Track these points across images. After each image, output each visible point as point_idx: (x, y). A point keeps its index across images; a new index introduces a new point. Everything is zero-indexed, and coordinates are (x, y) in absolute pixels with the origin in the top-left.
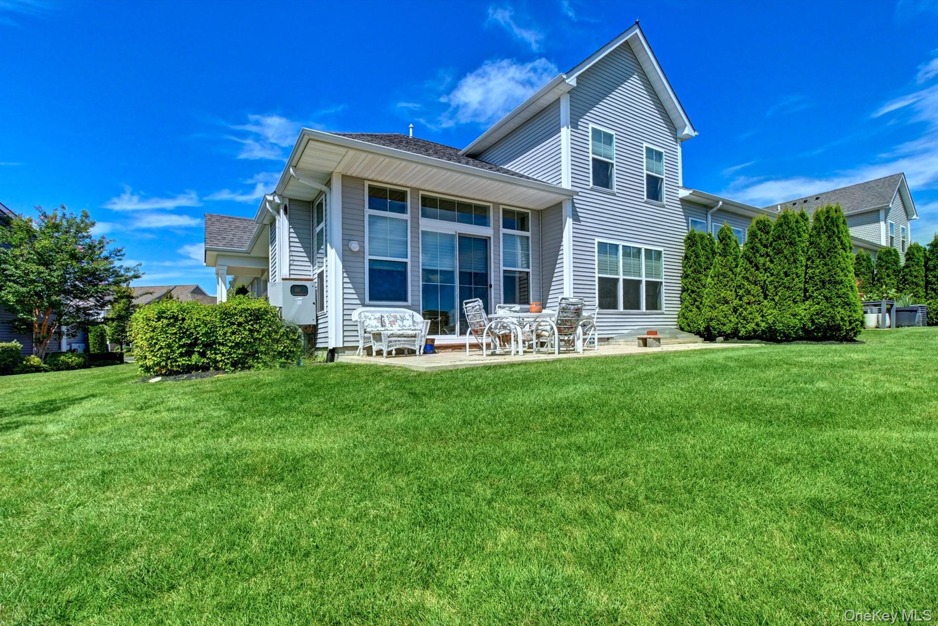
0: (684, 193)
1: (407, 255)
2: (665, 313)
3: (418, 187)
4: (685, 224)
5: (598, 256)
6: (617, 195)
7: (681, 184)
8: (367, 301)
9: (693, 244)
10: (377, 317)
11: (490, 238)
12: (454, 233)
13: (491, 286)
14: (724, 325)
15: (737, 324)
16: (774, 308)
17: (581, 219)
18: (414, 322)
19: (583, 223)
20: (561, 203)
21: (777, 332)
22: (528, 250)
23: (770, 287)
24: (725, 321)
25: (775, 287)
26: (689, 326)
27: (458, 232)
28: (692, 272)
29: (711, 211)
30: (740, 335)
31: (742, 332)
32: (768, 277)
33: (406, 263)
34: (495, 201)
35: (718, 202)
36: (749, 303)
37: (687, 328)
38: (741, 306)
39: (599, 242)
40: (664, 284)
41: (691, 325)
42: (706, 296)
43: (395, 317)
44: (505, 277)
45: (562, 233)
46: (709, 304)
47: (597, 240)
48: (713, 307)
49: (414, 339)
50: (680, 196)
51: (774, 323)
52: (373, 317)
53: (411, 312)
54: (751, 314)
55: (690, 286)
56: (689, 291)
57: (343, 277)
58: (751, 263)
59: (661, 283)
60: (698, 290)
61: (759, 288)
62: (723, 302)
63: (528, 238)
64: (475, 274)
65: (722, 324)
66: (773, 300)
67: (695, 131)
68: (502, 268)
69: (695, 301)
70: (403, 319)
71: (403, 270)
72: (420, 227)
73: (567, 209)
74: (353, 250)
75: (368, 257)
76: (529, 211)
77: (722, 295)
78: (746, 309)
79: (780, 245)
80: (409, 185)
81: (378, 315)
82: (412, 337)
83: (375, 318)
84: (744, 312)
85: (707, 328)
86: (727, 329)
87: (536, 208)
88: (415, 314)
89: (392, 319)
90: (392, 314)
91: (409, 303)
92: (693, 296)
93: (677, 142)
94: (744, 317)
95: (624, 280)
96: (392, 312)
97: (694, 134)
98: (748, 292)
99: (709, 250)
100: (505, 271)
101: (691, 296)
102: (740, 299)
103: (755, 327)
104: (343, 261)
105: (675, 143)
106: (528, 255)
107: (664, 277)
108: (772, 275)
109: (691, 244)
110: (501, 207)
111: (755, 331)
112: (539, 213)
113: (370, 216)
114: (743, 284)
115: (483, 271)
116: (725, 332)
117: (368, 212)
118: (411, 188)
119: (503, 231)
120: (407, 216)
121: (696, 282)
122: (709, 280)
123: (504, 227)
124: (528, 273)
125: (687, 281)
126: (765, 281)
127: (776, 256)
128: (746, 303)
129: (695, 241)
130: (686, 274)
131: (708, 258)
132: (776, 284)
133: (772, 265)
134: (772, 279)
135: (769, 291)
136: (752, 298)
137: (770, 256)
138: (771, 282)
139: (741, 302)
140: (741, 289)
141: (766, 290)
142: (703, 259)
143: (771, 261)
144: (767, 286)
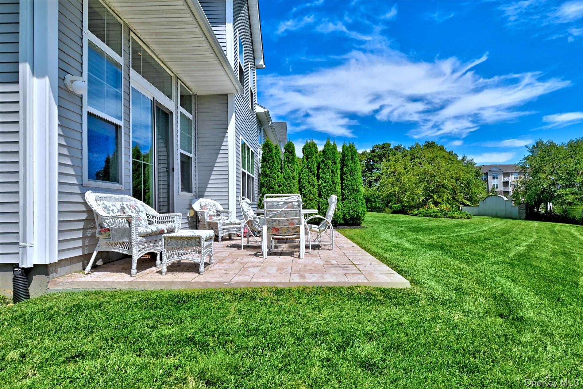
0: (259, 109)
4: (257, 134)
5: (241, 152)
8: (86, 180)
9: (270, 151)
13: (173, 169)
25: (327, 190)
27: (155, 98)
29: (264, 127)
32: (322, 183)
35: (269, 122)
36: (311, 200)
39: (241, 139)
40: (254, 180)
47: (241, 137)
50: (257, 111)
61: (316, 190)
68: (180, 151)
91: (123, 186)
95: (247, 174)
98: (310, 192)
100: (181, 155)
105: (254, 68)
107: (254, 174)
110: (179, 81)
117: (88, 35)
119: (180, 109)
123: (180, 105)
124: (190, 158)
125: (266, 179)
126: (319, 185)
127: (327, 170)
128: (309, 199)
129: (271, 149)
130: (265, 174)
131: (278, 163)
132: (328, 188)
133: (324, 176)
134: (325, 184)
135: (323, 193)
136: (313, 196)
137: (323, 169)
138: (325, 187)
139: (305, 198)
140: (305, 190)
141: (320, 192)
142: (276, 163)
143: (324, 173)
144: (321, 189)
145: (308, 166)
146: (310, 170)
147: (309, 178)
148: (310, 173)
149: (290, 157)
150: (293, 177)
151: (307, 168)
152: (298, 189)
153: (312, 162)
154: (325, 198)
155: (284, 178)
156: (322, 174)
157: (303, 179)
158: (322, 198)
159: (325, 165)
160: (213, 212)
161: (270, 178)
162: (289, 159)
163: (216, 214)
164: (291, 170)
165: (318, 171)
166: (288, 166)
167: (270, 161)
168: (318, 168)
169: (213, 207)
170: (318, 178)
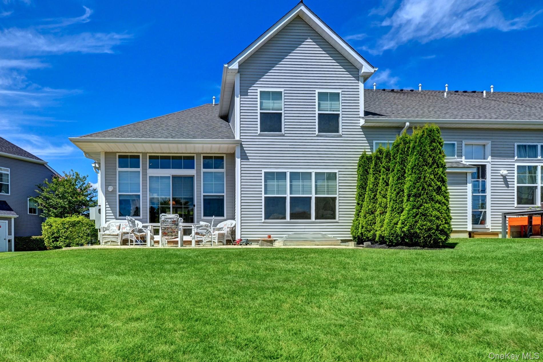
0: (363, 122)
1: (140, 191)
2: (340, 221)
3: (147, 152)
4: (368, 147)
5: (265, 182)
6: (285, 135)
8: (118, 217)
10: (117, 225)
11: (194, 176)
12: (169, 176)
13: (194, 206)
17: (249, 157)
19: (250, 160)
20: (235, 148)
22: (224, 181)
27: (172, 174)
33: (139, 195)
34: (198, 152)
35: (405, 123)
40: (339, 199)
43: (126, 225)
44: (204, 200)
47: (264, 171)
49: (117, 237)
50: (361, 125)
57: (106, 205)
59: (335, 198)
63: (223, 173)
67: (373, 68)
68: (202, 194)
71: (138, 199)
72: (148, 174)
73: (237, 152)
74: (111, 190)
75: (118, 193)
76: (224, 155)
80: (140, 151)
81: (118, 224)
82: (116, 235)
91: (141, 217)
93: (358, 80)
95: (292, 197)
97: (372, 70)
100: (204, 196)
104: (106, 197)
105: (356, 82)
107: (339, 193)
110: (202, 155)
112: (233, 155)
113: (119, 171)
115: (191, 197)
117: (119, 169)
118: (142, 153)
119: (203, 170)
120: (140, 169)
124: (223, 196)
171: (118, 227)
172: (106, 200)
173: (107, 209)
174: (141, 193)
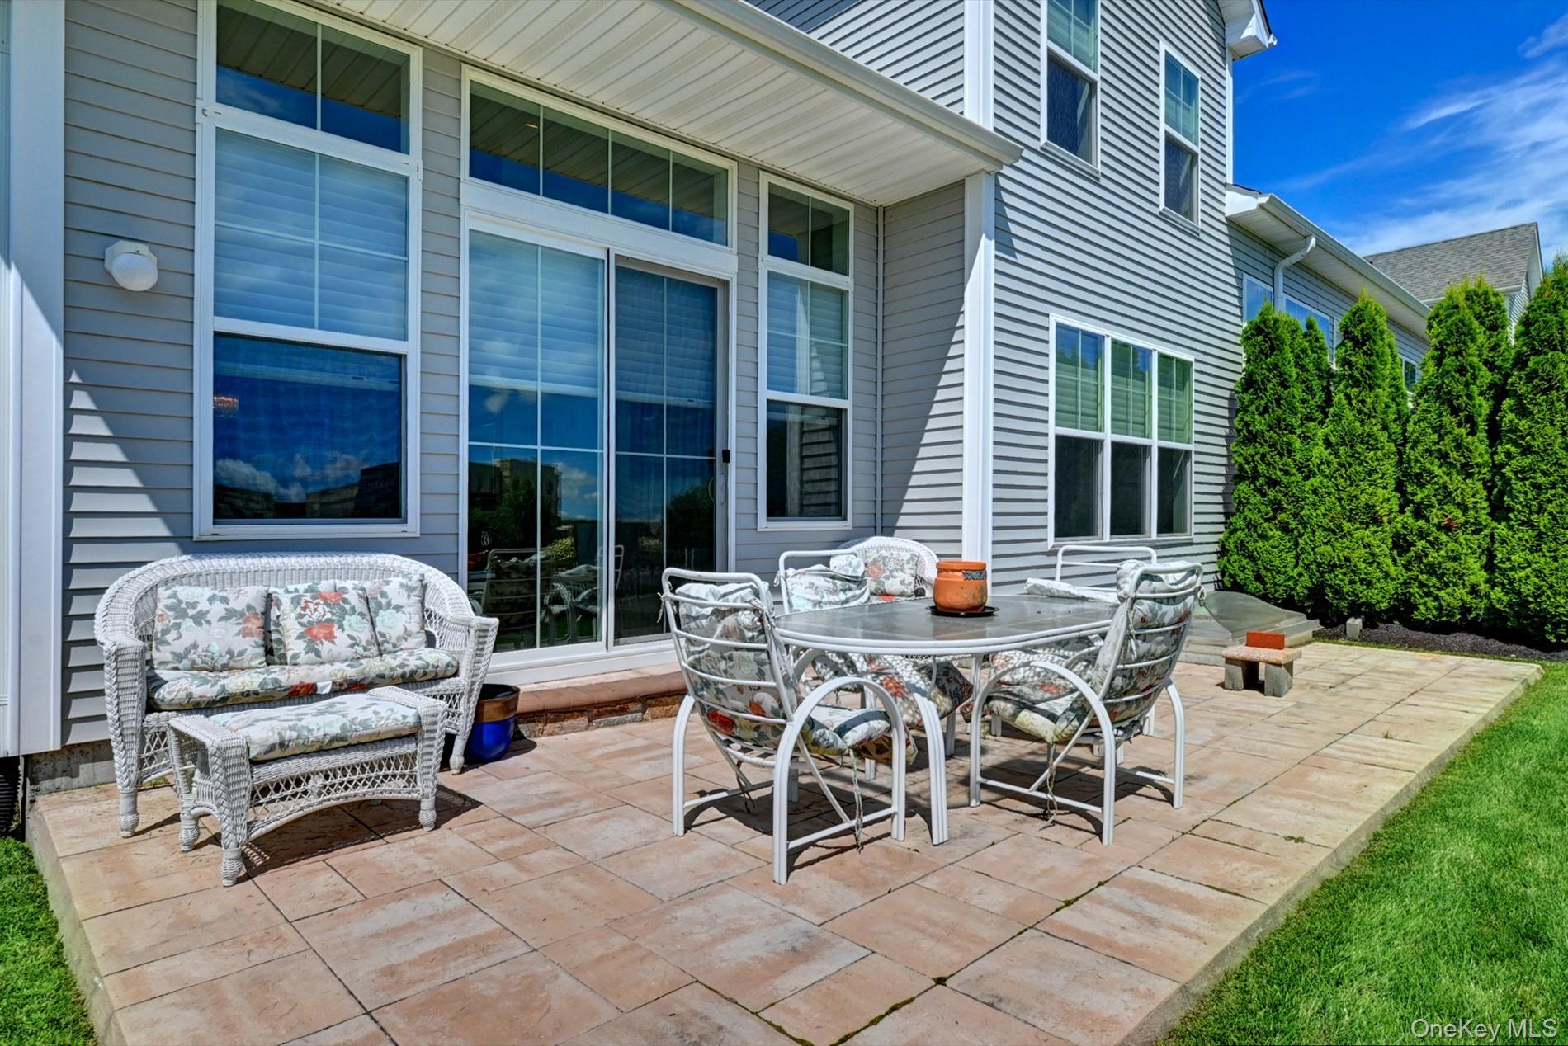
0: (1239, 203)
1: (405, 326)
2: (1196, 539)
3: (456, 48)
4: (1235, 292)
5: (1058, 369)
6: (1103, 182)
7: (1229, 179)
8: (203, 525)
9: (1272, 348)
10: (238, 604)
11: (725, 284)
12: (602, 256)
13: (726, 456)
14: (1369, 584)
15: (1406, 583)
16: (1536, 549)
17: (1017, 244)
18: (426, 615)
19: (1021, 259)
20: (961, 184)
21: (1544, 621)
22: (843, 337)
23: (1518, 486)
24: (1375, 573)
25: (1537, 487)
26: (1259, 578)
27: (614, 251)
28: (1271, 427)
29: (1287, 262)
30: (1416, 615)
31: (1425, 609)
32: (1509, 455)
33: (401, 358)
34: (745, 153)
35: (1306, 237)
36: (1447, 528)
37: (1254, 585)
38: (1422, 535)
39: (1059, 326)
40: (1194, 457)
41: (1268, 577)
42: (1312, 498)
43: (336, 599)
44: (772, 426)
45: (962, 286)
46: (1325, 521)
47: (1056, 317)
48: (1335, 532)
50: (1229, 211)
51: (1539, 593)
52: (218, 609)
53: (416, 568)
54: (1455, 559)
55: (1261, 467)
56: (1261, 480)
57: (69, 413)
58: (1455, 411)
59: (1188, 453)
60: (1285, 479)
61: (1479, 485)
62: (1365, 519)
63: (842, 294)
64: (674, 410)
65: (1362, 581)
66: (1529, 523)
67: (1270, 32)
68: (765, 394)
69: (1278, 508)
70: (371, 606)
71: (387, 386)
72: (465, 215)
73: (977, 206)
74: (124, 282)
75: (207, 323)
76: (849, 207)
77: (1364, 498)
78: (1436, 544)
79: (1554, 366)
80: (417, 30)
81: (251, 595)
82: (400, 738)
83: (230, 614)
84: (1432, 553)
85: (1317, 591)
86: (1380, 596)
87: (869, 199)
88: (437, 578)
89: (321, 612)
90: (324, 586)
91: (412, 525)
92: (1271, 494)
93: (1224, 59)
94: (1432, 565)
95: (1115, 445)
96: (323, 573)
97: (1270, 41)
98: (1447, 495)
99: (1311, 367)
100: (771, 404)
101: (1264, 495)
102: (1418, 514)
103: (1468, 598)
104: (69, 335)
105: (1219, 60)
106: (842, 353)
107: (1195, 437)
108: (1526, 450)
109: (1265, 346)
110: (765, 180)
111: (1465, 609)
112: (880, 216)
113: (222, 135)
114: (1431, 473)
115: (700, 403)
116: (1369, 605)
117: (216, 116)
118: (430, 50)
119: (769, 264)
120: (408, 163)
121: (1281, 455)
122: (1319, 451)
123: (771, 252)
124: (839, 413)
125: (1252, 451)
126: (1497, 468)
127: (1541, 398)
128: (1439, 528)
129: (1278, 338)
130: (1249, 432)
131: (1309, 390)
132: (1541, 479)
133: (1524, 424)
134: (1526, 462)
135: (1514, 498)
136: (1459, 513)
137: (1519, 398)
138: (1522, 474)
139: (1421, 522)
140: (1422, 486)
141: (1502, 493)
142: (1297, 391)
143: (1522, 411)
144: (1507, 482)
145: (1439, 388)
146: (1451, 404)
147: (1441, 438)
148: (1446, 419)
149: (1359, 359)
150: (1369, 442)
151: (1438, 397)
152: (1392, 483)
153: (1461, 370)
154: (1523, 523)
155: (1327, 443)
156: (1511, 416)
157: (1417, 442)
158: (1508, 519)
159: (1530, 378)
160: (902, 582)
161: (1266, 449)
162: (1351, 367)
163: (910, 590)
164: (1360, 412)
165: (1496, 409)
166: (1348, 397)
167: (1270, 386)
168: (1499, 392)
169: (907, 567)
170: (1495, 434)
171: (255, 625)
172: (70, 362)
173: (80, 426)
174: (411, 348)
